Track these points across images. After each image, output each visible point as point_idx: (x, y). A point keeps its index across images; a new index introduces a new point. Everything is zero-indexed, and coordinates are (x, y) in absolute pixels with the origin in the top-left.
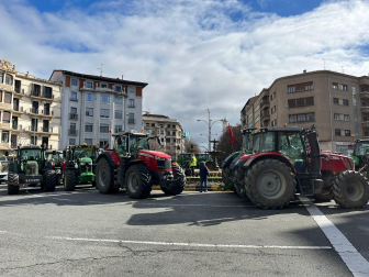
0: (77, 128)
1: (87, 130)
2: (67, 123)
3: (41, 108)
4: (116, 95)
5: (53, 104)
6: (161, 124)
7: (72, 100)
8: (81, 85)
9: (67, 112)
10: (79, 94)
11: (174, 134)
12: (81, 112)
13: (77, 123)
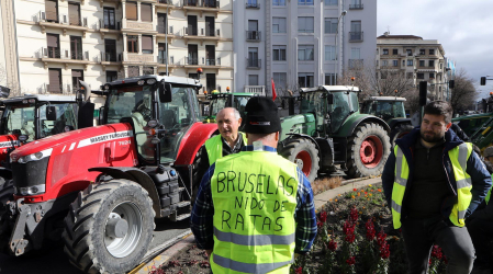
0: (261, 56)
1: (276, 58)
2: (244, 48)
3: (201, 25)
5: (220, 19)
6: (409, 49)
7: (250, 7)
9: (243, 28)
11: (432, 64)
12: (266, 27)
13: (261, 46)
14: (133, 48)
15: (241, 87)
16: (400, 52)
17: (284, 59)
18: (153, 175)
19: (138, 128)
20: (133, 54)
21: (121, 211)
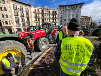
1: (64, 21)
4: (73, 9)
5: (57, 15)
6: (85, 18)
7: (61, 13)
8: (63, 9)
10: (63, 11)
11: (89, 20)
12: (63, 16)
13: (62, 19)
14: (46, 20)
16: (84, 19)
17: (66, 21)
18: (48, 37)
19: (46, 30)
21: (44, 42)
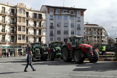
0: (54, 33)
1: (58, 33)
2: (49, 30)
3: (38, 24)
4: (71, 16)
5: (43, 22)
6: (95, 29)
7: (51, 19)
8: (55, 12)
9: (49, 25)
10: (54, 16)
11: (101, 34)
12: (55, 25)
15: (48, 41)
16: (92, 30)
17: (60, 34)
20: (20, 31)
